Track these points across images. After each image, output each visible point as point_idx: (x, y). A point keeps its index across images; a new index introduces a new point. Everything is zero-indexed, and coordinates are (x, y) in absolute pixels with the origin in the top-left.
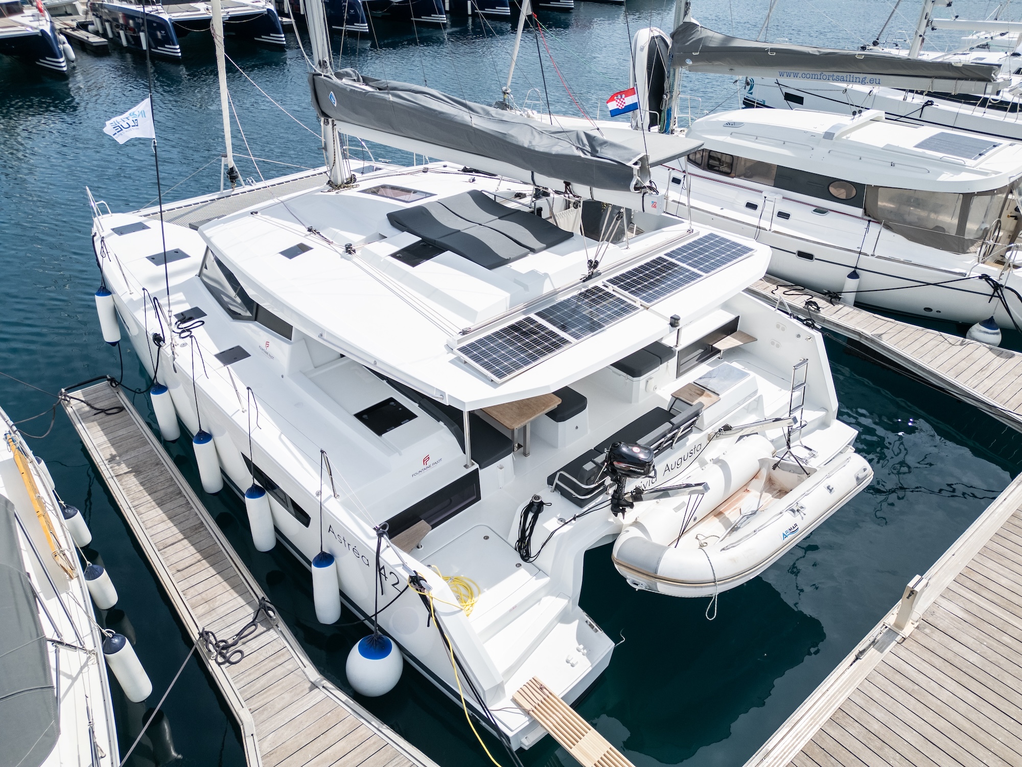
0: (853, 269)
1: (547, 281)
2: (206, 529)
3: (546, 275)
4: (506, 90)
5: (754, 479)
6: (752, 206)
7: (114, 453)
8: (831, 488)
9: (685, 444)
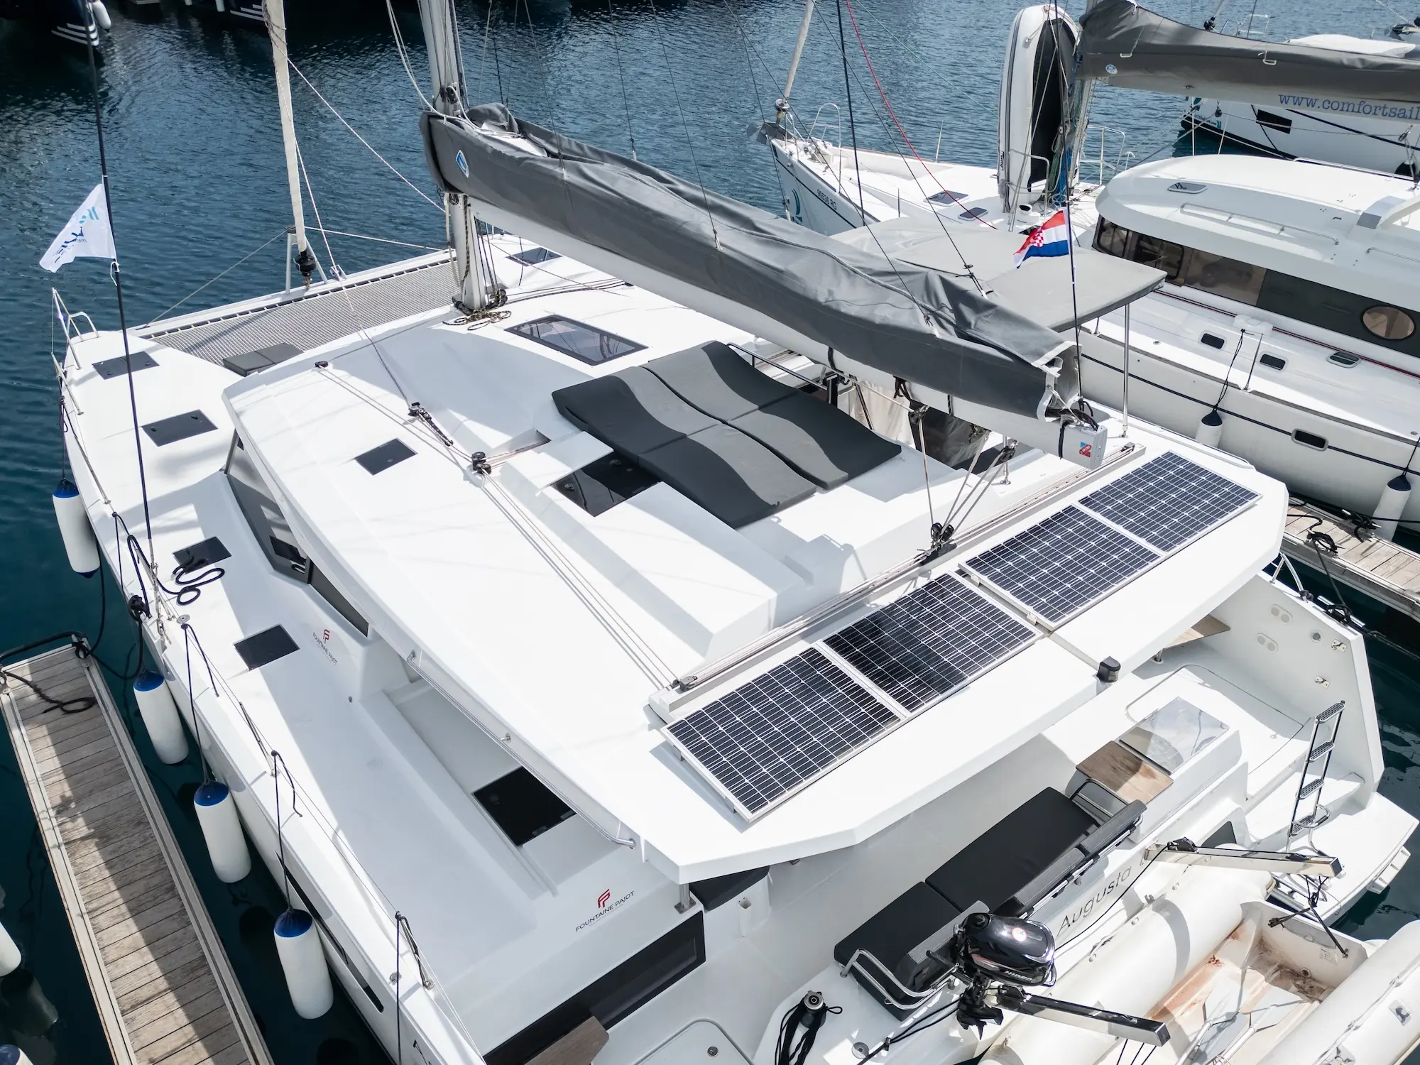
0: (1401, 472)
1: (850, 565)
2: (209, 972)
3: (848, 549)
4: (782, 105)
5: (1230, 940)
6: (1213, 341)
7: (68, 794)
8: (1403, 1013)
9: (1101, 873)
